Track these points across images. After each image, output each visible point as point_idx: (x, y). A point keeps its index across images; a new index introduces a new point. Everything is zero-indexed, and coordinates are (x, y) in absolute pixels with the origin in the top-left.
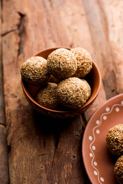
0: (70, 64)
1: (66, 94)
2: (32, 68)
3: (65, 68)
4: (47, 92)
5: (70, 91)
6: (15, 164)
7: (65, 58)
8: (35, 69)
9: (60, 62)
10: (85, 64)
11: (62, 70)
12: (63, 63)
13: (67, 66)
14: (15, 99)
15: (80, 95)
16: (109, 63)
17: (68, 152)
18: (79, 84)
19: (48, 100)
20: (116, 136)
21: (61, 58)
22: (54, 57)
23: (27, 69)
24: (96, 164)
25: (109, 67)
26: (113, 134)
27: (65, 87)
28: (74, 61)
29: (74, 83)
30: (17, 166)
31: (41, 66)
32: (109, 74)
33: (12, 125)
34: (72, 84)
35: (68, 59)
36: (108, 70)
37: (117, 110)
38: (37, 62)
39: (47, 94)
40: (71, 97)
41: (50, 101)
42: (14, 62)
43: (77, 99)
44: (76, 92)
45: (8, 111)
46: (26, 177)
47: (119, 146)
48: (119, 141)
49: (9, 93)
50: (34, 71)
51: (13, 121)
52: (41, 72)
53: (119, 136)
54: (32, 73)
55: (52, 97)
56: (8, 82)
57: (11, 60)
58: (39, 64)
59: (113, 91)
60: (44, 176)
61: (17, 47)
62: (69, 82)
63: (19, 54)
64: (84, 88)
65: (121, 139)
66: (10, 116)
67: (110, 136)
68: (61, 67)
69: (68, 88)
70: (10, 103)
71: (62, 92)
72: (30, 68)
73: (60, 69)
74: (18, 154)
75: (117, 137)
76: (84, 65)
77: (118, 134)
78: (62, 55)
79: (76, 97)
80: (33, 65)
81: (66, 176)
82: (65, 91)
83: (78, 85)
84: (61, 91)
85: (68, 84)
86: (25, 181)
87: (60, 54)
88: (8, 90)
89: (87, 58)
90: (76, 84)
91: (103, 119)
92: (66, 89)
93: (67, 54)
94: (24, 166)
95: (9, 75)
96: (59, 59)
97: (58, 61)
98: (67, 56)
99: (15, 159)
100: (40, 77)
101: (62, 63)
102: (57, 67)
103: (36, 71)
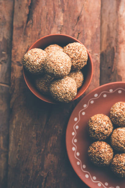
0: (62, 72)
1: (56, 95)
2: (31, 64)
3: (58, 75)
4: (43, 81)
5: (60, 93)
6: (14, 126)
7: (59, 66)
8: (34, 65)
9: (54, 69)
10: (80, 63)
11: (55, 75)
12: (57, 70)
13: (60, 73)
14: (20, 67)
15: (68, 97)
16: (112, 37)
17: (56, 126)
18: (69, 87)
19: (43, 88)
20: (94, 127)
21: (55, 65)
22: (50, 63)
23: (27, 63)
24: (76, 141)
25: (111, 43)
26: (92, 125)
27: (56, 89)
28: (67, 68)
29: (64, 86)
30: (15, 129)
31: (39, 63)
32: (109, 49)
33: (15, 91)
34: (63, 88)
35: (62, 67)
36: (110, 45)
37: (105, 96)
38: (36, 59)
39: (43, 83)
40: (60, 98)
41: (45, 90)
42: (22, 27)
43: (65, 99)
44: (65, 94)
45: (12, 77)
46: (21, 139)
47: (95, 135)
48: (96, 132)
49: (15, 60)
50: (33, 66)
51: (16, 88)
52: (39, 68)
53: (96, 128)
54: (31, 68)
55: (47, 87)
56: (16, 48)
57: (21, 25)
58: (37, 61)
59: (109, 68)
60: (35, 142)
61: (27, 11)
62: (60, 85)
63: (28, 20)
64: (73, 90)
65: (97, 131)
66: (14, 82)
67: (90, 125)
68: (54, 73)
69: (59, 90)
70: (16, 70)
71: (54, 93)
72: (30, 63)
73: (54, 74)
74: (17, 119)
75: (95, 129)
76: (78, 64)
77: (96, 126)
78: (57, 63)
79: (64, 98)
80: (33, 61)
81: (51, 145)
82: (56, 92)
83: (67, 89)
84: (53, 91)
85: (59, 86)
86: (19, 142)
87: (56, 61)
88: (15, 56)
89: (82, 58)
90: (66, 88)
91: (90, 103)
92: (57, 91)
93: (62, 62)
94: (21, 130)
95: (17, 41)
96: (54, 66)
97: (52, 68)
98: (62, 63)
99: (14, 122)
100: (38, 71)
101: (55, 70)
102: (51, 72)
103: (35, 67)
